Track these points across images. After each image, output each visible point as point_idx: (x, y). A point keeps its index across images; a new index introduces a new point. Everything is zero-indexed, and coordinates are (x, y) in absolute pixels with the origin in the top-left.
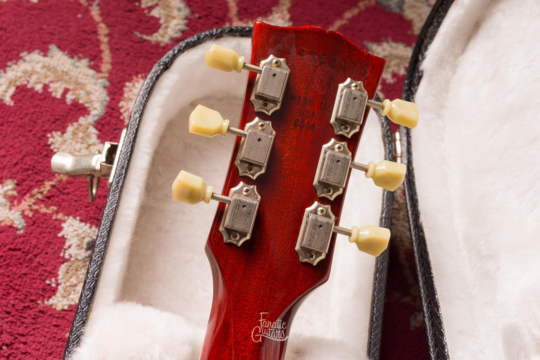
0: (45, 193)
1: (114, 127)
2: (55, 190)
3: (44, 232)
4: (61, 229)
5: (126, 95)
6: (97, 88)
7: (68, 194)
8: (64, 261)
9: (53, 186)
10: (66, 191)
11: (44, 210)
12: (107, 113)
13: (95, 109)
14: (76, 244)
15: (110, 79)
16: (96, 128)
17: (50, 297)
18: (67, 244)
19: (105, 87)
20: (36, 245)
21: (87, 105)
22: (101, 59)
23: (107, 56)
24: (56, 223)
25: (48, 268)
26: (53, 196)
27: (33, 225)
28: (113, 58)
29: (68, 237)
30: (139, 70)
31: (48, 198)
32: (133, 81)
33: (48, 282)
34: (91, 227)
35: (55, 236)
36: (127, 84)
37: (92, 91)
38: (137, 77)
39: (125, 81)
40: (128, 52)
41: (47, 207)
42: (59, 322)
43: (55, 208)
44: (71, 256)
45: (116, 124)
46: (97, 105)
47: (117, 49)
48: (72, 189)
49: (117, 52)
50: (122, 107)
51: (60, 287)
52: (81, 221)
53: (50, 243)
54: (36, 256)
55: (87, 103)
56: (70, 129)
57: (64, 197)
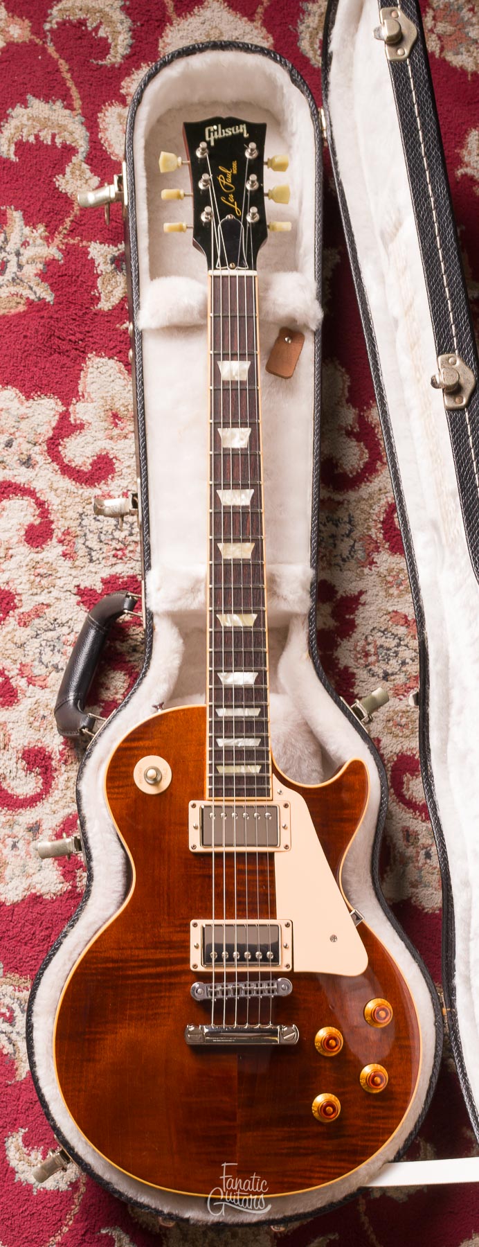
0: (68, 228)
1: (101, 159)
2: (75, 224)
3: (78, 258)
4: (88, 253)
5: (101, 126)
6: (77, 127)
7: (85, 224)
8: (99, 276)
9: (72, 221)
10: (82, 223)
11: (72, 242)
12: (91, 147)
13: (82, 146)
14: (102, 262)
15: (84, 115)
16: (87, 163)
17: (97, 303)
18: (96, 263)
19: (82, 123)
20: (75, 269)
21: (73, 145)
22: (71, 96)
23: (74, 92)
24: (84, 249)
25: (90, 284)
26: (74, 229)
27: (68, 254)
28: (80, 93)
29: (96, 257)
30: (105, 98)
31: (72, 231)
32: (103, 111)
33: (92, 293)
34: (109, 246)
35: (87, 260)
36: (99, 115)
37: (74, 130)
38: (105, 106)
39: (97, 113)
40: (90, 82)
41: (73, 239)
42: (109, 319)
43: (79, 238)
44: (102, 271)
45: (102, 156)
46: (82, 142)
47: (81, 83)
48: (86, 220)
49: (81, 85)
50: (101, 138)
51: (102, 295)
52: (101, 243)
53: (84, 265)
54: (78, 277)
55: (73, 142)
56: (68, 170)
57: (82, 227)
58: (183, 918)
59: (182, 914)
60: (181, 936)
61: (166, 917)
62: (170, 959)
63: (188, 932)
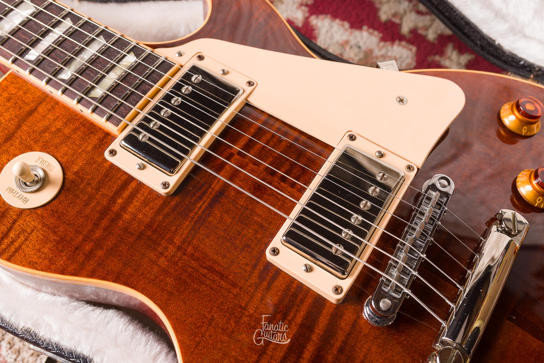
58: (255, 267)
59: (247, 264)
60: (279, 283)
61: (235, 291)
62: (302, 325)
63: (278, 272)
